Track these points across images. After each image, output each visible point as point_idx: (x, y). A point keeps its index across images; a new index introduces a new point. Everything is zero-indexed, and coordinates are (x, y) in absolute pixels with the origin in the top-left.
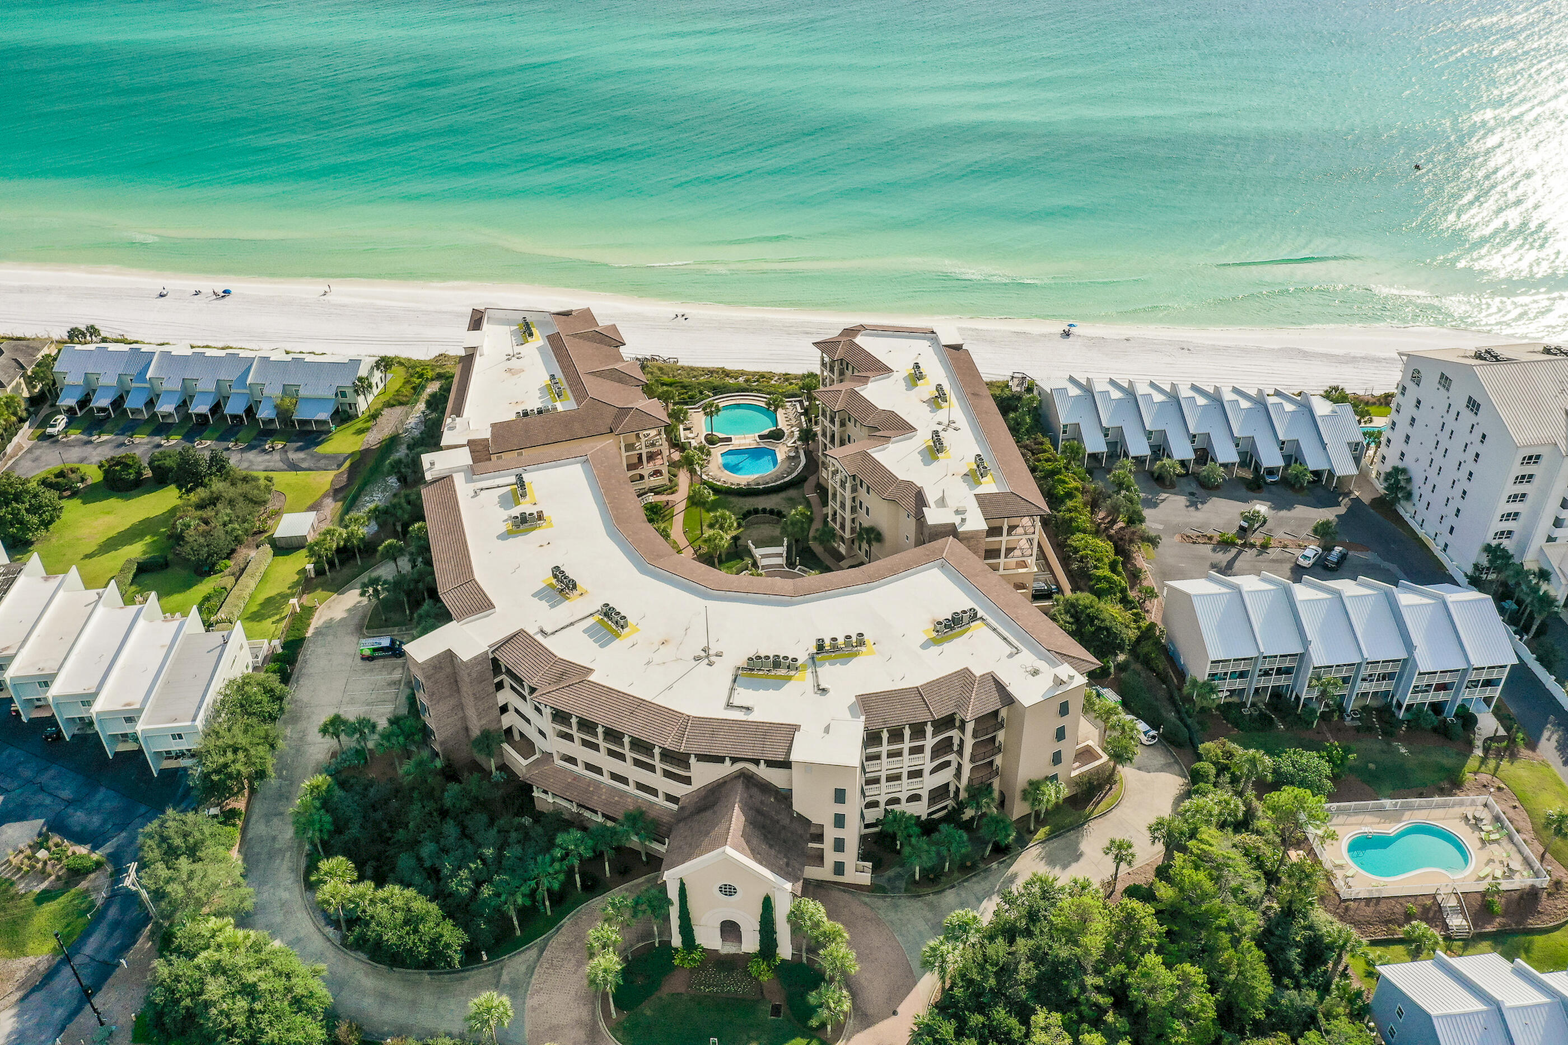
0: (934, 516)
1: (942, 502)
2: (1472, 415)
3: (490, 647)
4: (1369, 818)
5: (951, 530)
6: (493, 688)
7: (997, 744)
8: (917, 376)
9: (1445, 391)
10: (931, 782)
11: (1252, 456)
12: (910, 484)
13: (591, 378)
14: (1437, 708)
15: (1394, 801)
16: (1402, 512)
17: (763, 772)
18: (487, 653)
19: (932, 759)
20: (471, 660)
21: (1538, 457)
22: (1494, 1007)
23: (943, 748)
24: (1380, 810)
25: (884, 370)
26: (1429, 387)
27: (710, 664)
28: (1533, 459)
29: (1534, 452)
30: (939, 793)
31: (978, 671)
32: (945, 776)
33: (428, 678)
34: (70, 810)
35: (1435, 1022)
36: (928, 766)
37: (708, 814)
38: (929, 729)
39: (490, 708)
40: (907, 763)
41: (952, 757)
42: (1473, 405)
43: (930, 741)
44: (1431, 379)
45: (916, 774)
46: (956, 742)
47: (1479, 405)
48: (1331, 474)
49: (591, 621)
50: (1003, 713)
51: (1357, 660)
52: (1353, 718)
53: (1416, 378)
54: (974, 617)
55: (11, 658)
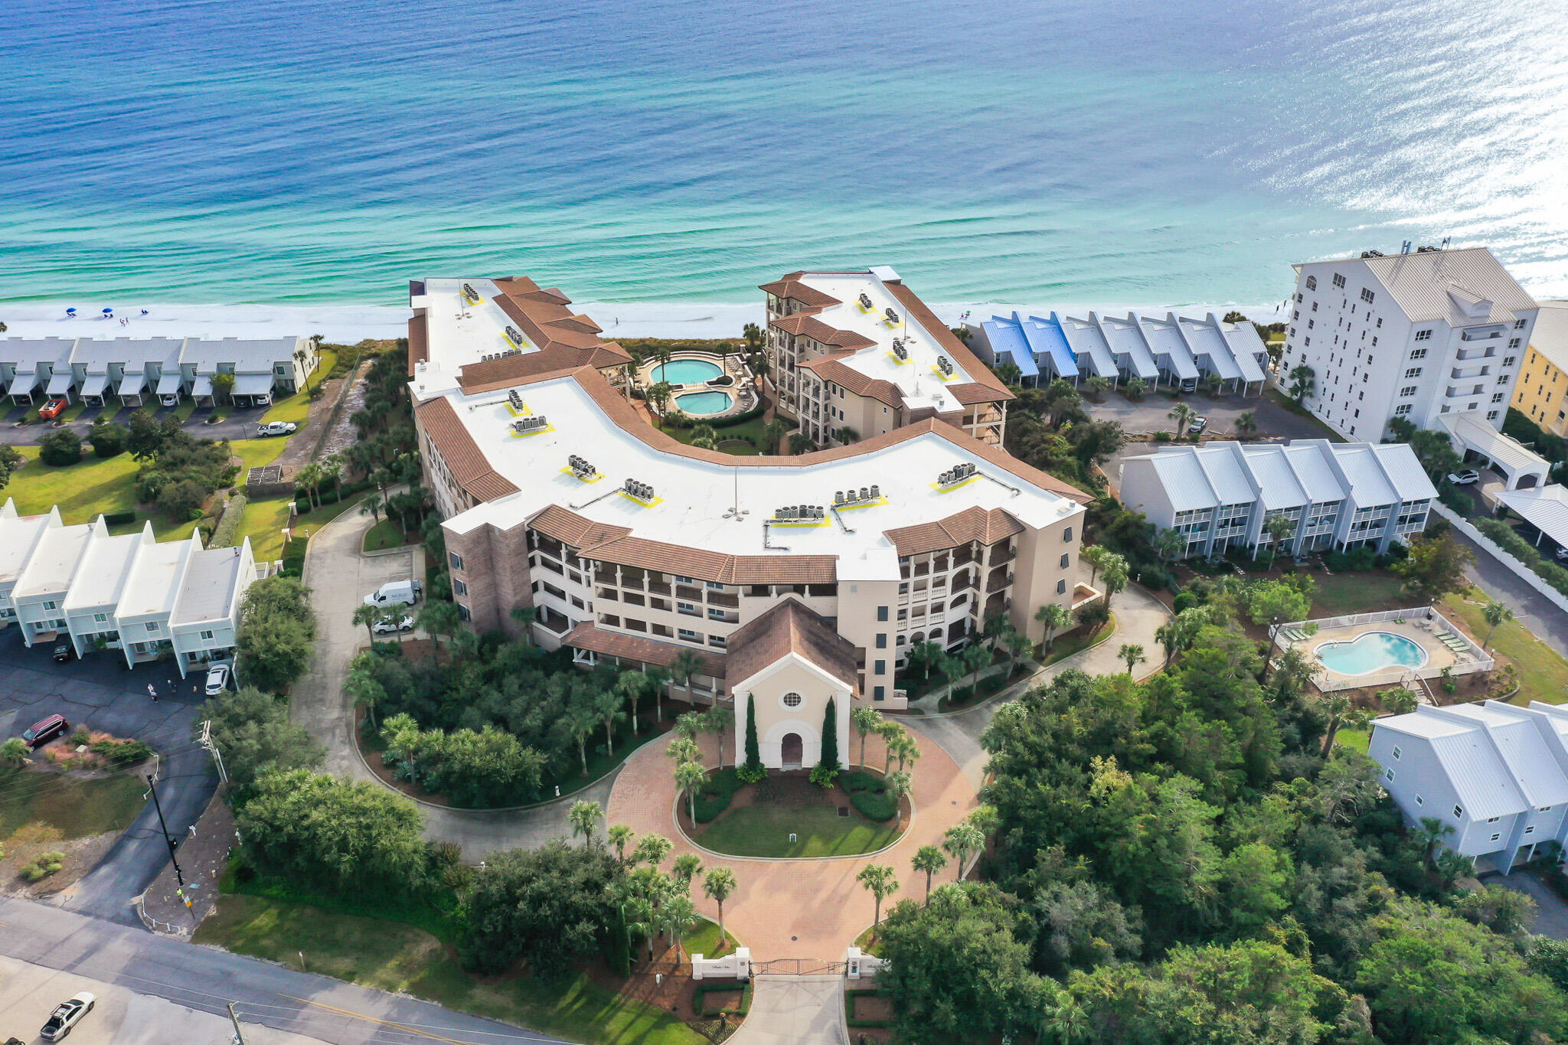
0: (912, 403)
1: (917, 393)
2: (1367, 304)
3: (527, 519)
4: (1331, 633)
5: (931, 413)
6: (526, 564)
7: (1008, 575)
8: (866, 303)
9: (1339, 288)
10: (951, 616)
11: (1169, 372)
12: (883, 384)
13: (548, 328)
14: (1372, 544)
15: (1351, 616)
16: (1308, 408)
17: (807, 600)
18: (522, 524)
19: (954, 591)
20: (510, 530)
21: (1429, 332)
22: (1479, 728)
23: (961, 581)
24: (1338, 625)
25: (832, 301)
26: (1325, 287)
27: (740, 520)
28: (1424, 335)
29: (1426, 328)
30: (957, 629)
31: (988, 507)
32: (962, 612)
33: (468, 551)
34: (100, 713)
35: (1433, 743)
36: (951, 598)
37: (763, 639)
38: (951, 560)
39: (524, 584)
40: (931, 596)
41: (968, 591)
42: (1368, 295)
43: (951, 572)
44: (1325, 282)
45: (938, 608)
46: (972, 574)
47: (1373, 294)
48: (1241, 382)
49: (616, 496)
50: (1014, 542)
51: (1301, 502)
52: (1302, 561)
53: (1312, 284)
54: (971, 471)
55: (12, 584)
